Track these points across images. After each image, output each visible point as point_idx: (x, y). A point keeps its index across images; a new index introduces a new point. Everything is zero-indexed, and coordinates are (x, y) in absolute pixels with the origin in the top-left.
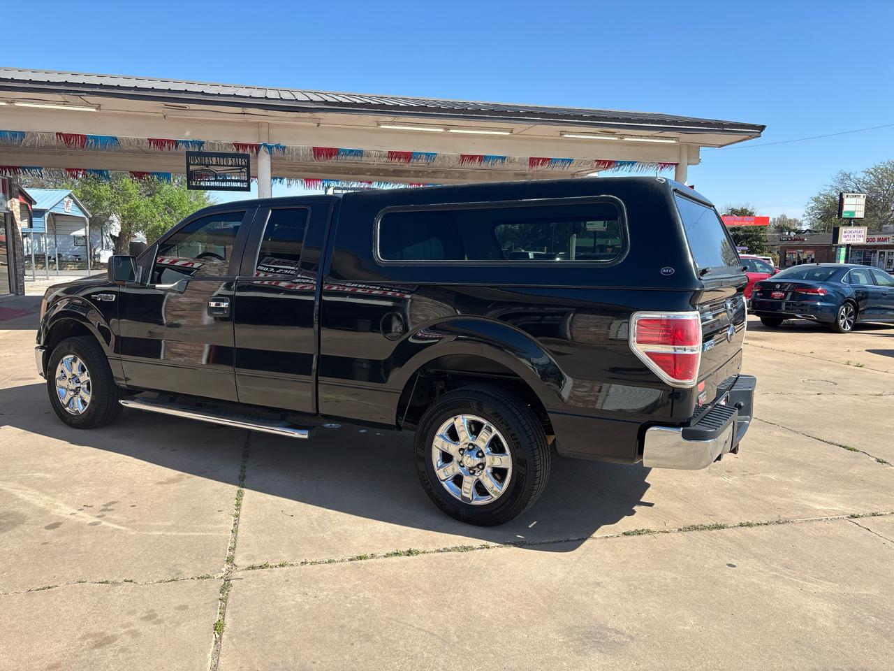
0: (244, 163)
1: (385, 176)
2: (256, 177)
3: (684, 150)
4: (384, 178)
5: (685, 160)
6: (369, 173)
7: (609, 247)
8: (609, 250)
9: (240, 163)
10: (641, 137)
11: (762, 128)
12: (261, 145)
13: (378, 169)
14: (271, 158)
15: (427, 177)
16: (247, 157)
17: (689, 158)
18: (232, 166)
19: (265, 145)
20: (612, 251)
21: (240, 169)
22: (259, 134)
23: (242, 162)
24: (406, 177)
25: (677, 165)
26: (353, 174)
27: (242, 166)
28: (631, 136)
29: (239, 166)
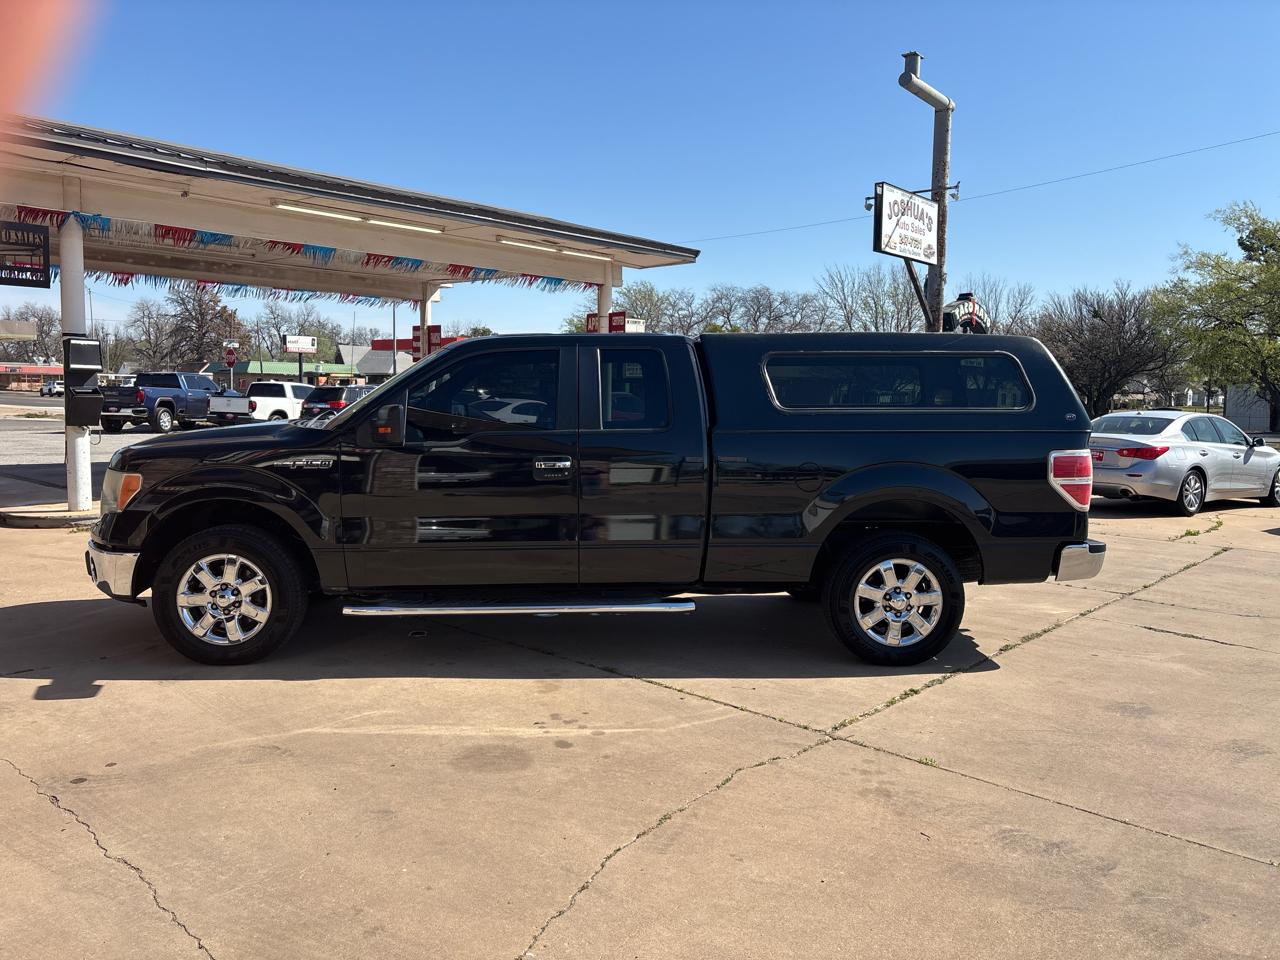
0: (37, 240)
1: (159, 266)
2: (58, 266)
3: (609, 270)
4: (156, 269)
5: (610, 281)
6: (131, 261)
7: (321, 375)
8: (323, 379)
9: (31, 239)
10: (579, 250)
11: (696, 253)
12: (69, 214)
13: (147, 255)
14: (84, 236)
15: (228, 273)
16: (44, 230)
17: (613, 278)
18: (16, 243)
19: (76, 214)
20: (327, 382)
21: (32, 250)
22: (65, 196)
23: (34, 238)
24: (193, 270)
25: (600, 286)
26: (103, 259)
27: (34, 244)
28: (570, 249)
29: (29, 244)
